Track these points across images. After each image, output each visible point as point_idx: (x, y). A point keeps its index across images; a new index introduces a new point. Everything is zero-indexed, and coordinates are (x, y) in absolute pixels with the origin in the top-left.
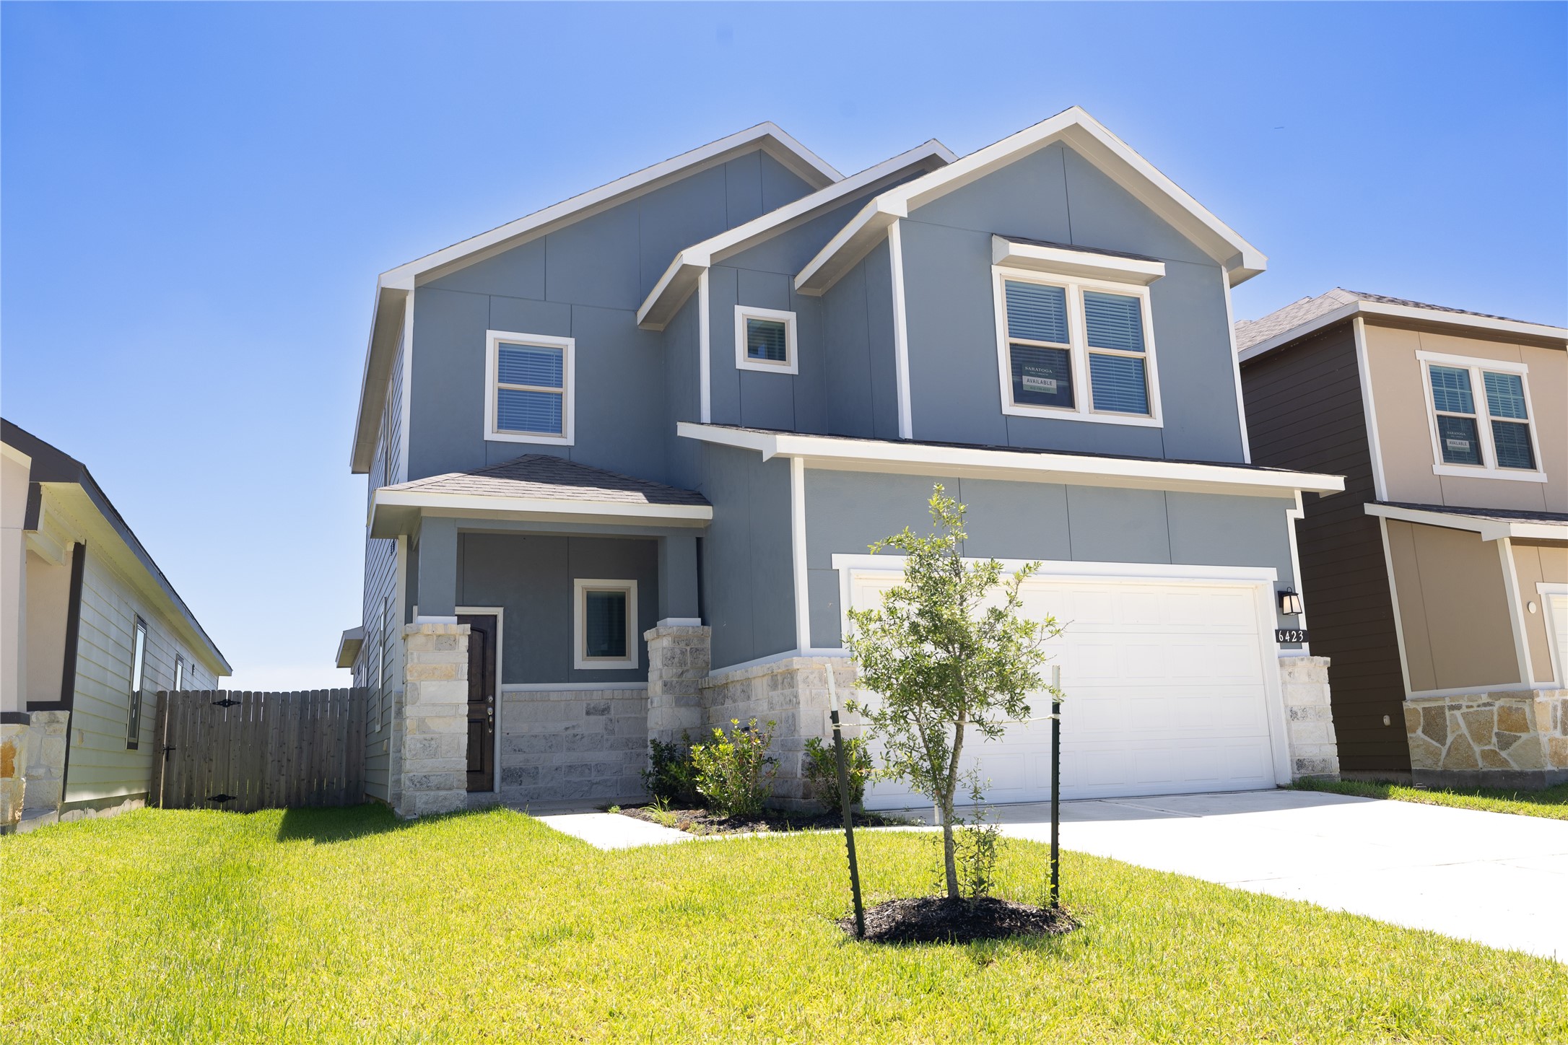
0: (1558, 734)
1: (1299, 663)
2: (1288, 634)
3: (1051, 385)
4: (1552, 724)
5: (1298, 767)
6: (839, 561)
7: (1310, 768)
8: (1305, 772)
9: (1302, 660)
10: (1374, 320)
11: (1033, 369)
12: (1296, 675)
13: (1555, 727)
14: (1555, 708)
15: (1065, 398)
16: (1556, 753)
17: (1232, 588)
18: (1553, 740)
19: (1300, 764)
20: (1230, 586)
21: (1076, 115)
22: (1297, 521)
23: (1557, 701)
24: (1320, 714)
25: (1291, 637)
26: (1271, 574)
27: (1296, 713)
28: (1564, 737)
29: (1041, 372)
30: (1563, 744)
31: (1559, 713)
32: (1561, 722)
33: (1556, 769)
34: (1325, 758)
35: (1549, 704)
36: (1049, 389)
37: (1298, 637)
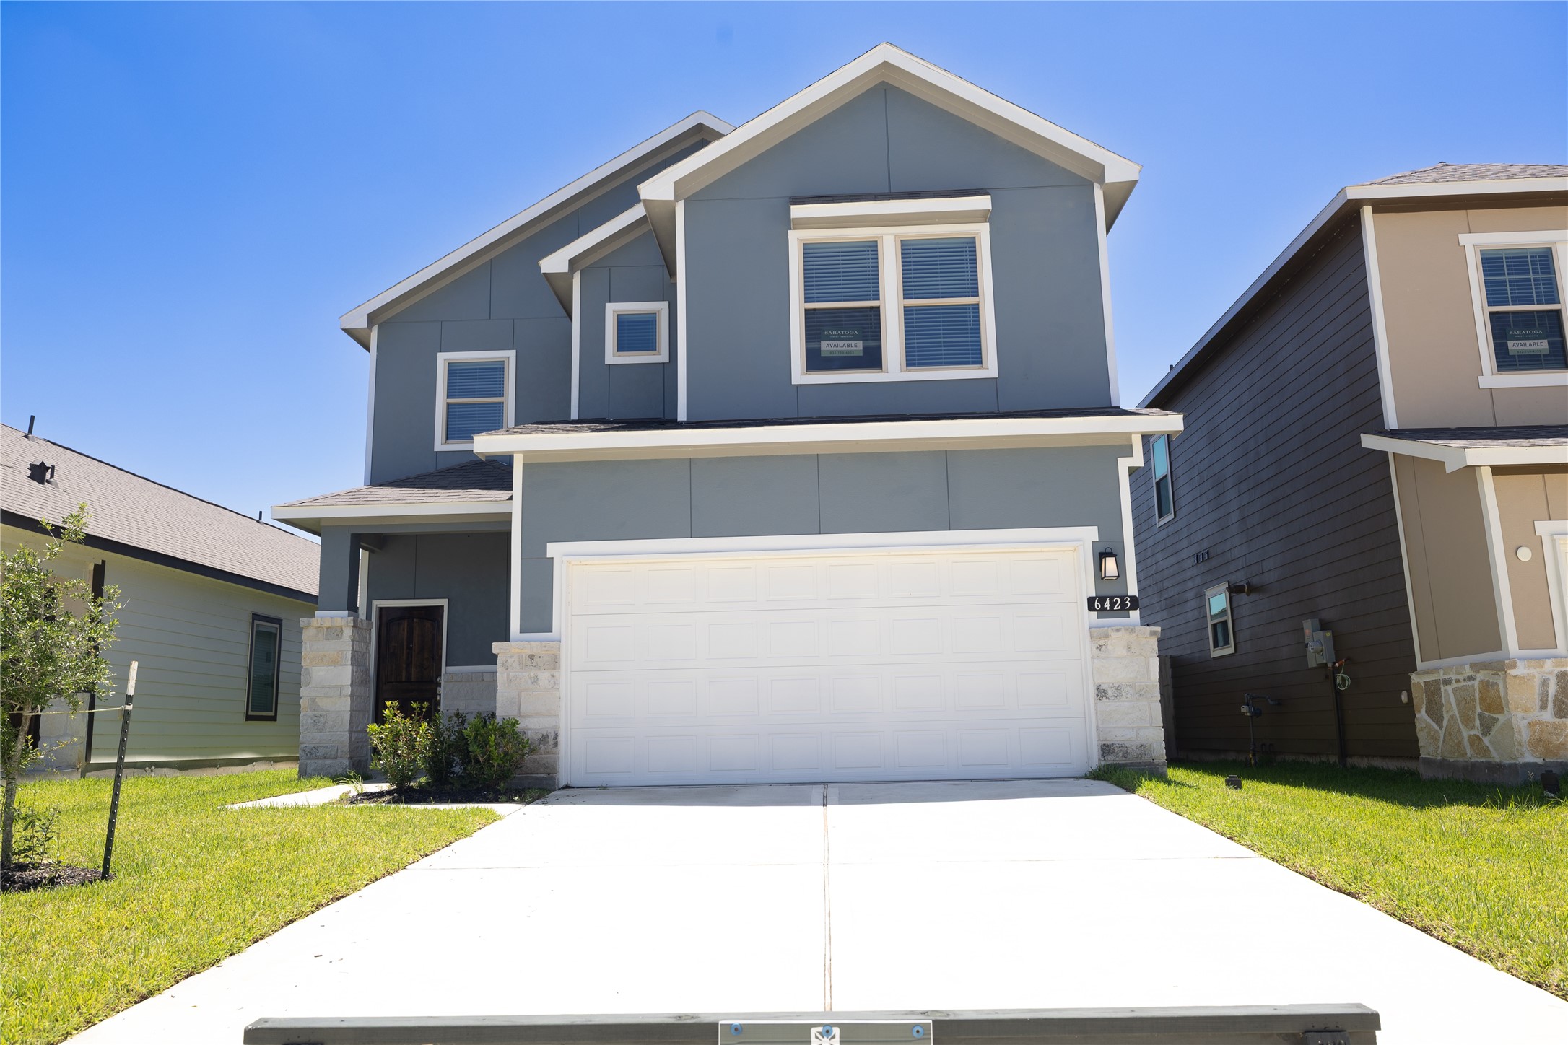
0: (1548, 716)
1: (1114, 635)
2: (1108, 601)
3: (857, 347)
4: (1537, 702)
5: (1104, 753)
6: (554, 549)
7: (1121, 754)
8: (1111, 759)
9: (1118, 630)
10: (1382, 206)
11: (834, 332)
12: (1110, 647)
13: (1543, 707)
14: (1545, 683)
15: (872, 359)
16: (1540, 740)
17: (1041, 551)
18: (1537, 724)
19: (1106, 749)
20: (1039, 550)
21: (885, 53)
22: (1132, 471)
23: (1550, 673)
24: (1142, 693)
25: (1113, 604)
26: (1090, 534)
27: (1105, 692)
28: (1557, 720)
29: (844, 335)
30: (1555, 729)
31: (1552, 689)
32: (1554, 702)
33: (1540, 761)
34: (1144, 743)
35: (1535, 677)
36: (853, 352)
37: (1123, 604)
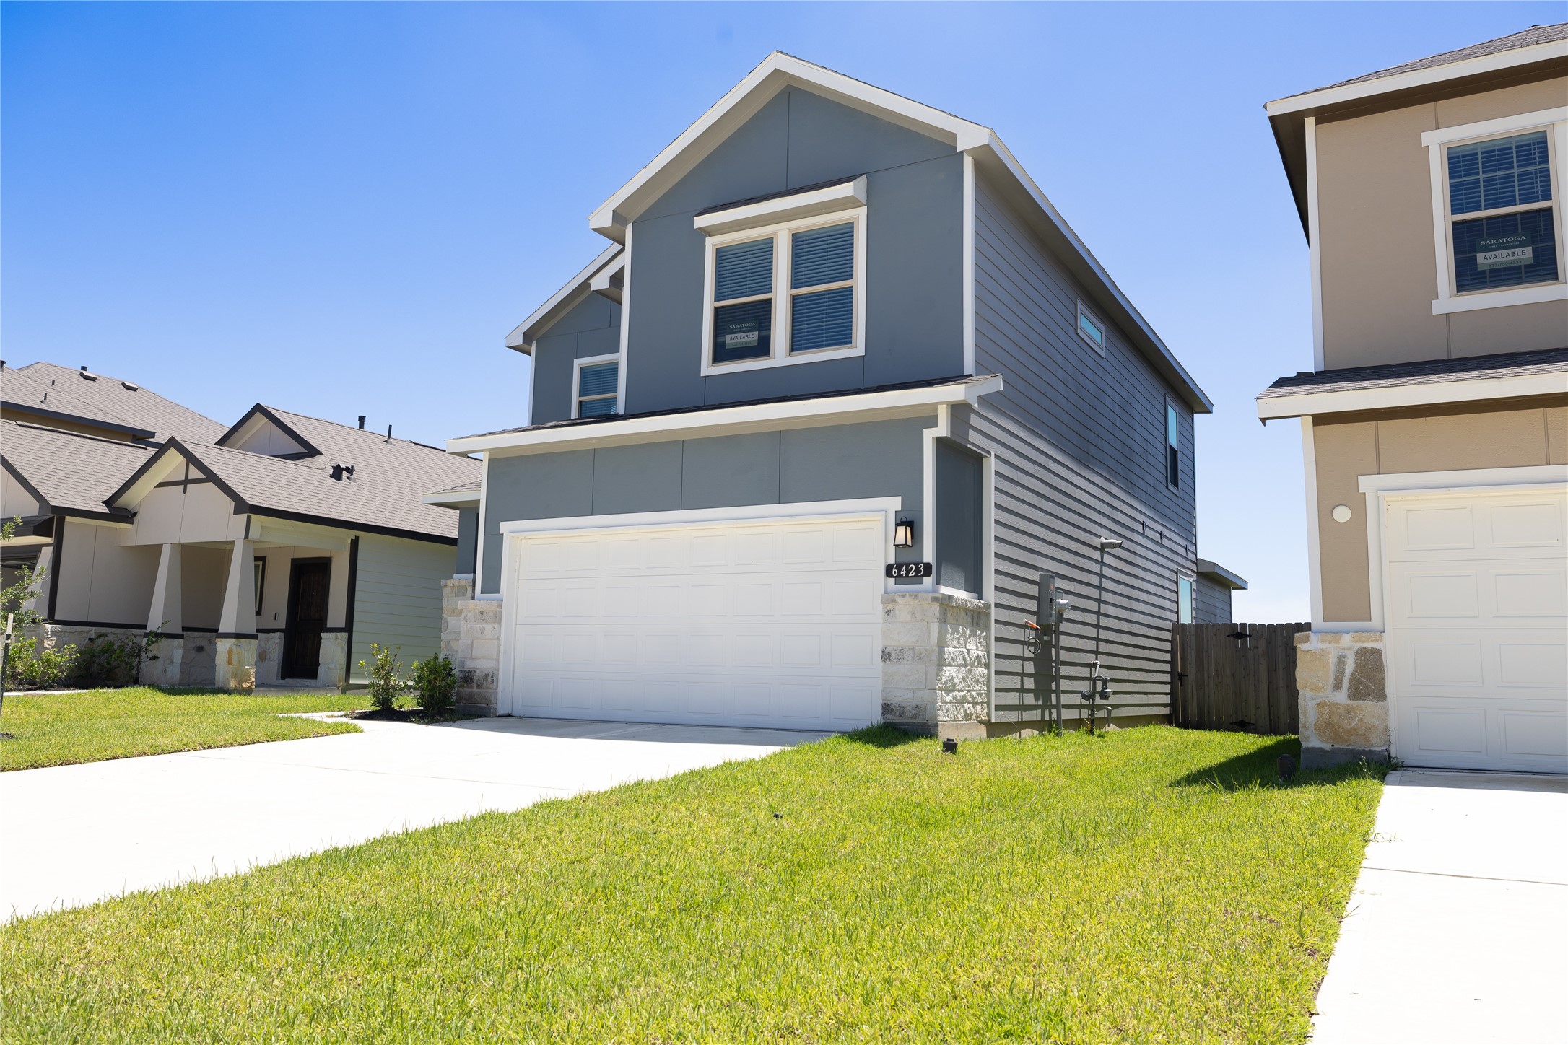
0: (1341, 697)
1: (899, 600)
2: (904, 568)
3: (754, 337)
4: (1331, 681)
5: (884, 711)
6: (505, 527)
7: (897, 714)
8: (890, 718)
9: (903, 596)
11: (737, 326)
12: (897, 612)
13: (1337, 686)
14: (1341, 660)
15: (763, 348)
16: (1328, 724)
17: (858, 521)
18: (1326, 705)
19: (887, 708)
20: (853, 519)
21: (778, 62)
22: (940, 441)
23: (1349, 649)
24: (922, 656)
25: (908, 571)
26: (894, 503)
27: (889, 655)
28: (1351, 702)
29: (747, 327)
30: (1348, 712)
31: (1350, 666)
32: (1351, 681)
33: (1327, 747)
34: (919, 704)
35: (1330, 653)
36: (750, 342)
37: (917, 571)
